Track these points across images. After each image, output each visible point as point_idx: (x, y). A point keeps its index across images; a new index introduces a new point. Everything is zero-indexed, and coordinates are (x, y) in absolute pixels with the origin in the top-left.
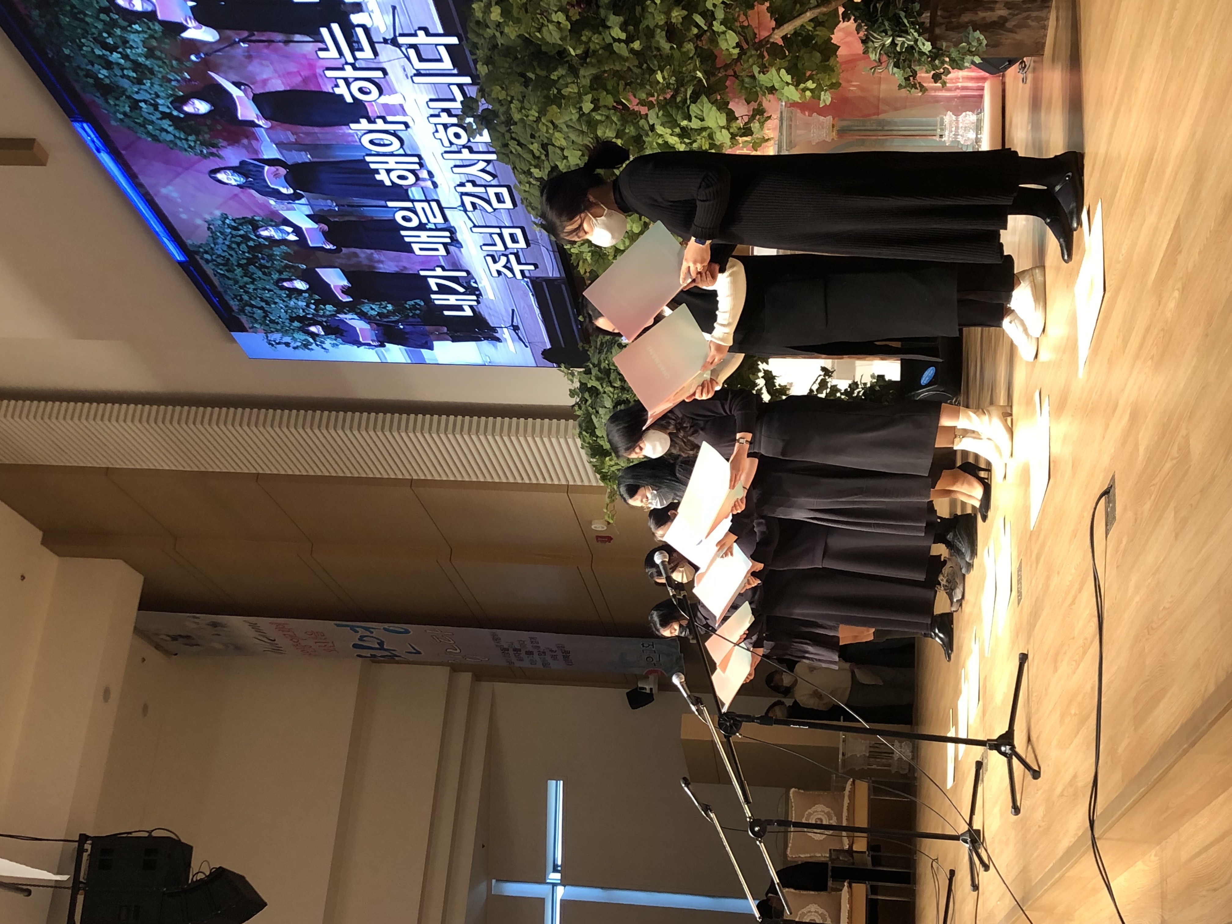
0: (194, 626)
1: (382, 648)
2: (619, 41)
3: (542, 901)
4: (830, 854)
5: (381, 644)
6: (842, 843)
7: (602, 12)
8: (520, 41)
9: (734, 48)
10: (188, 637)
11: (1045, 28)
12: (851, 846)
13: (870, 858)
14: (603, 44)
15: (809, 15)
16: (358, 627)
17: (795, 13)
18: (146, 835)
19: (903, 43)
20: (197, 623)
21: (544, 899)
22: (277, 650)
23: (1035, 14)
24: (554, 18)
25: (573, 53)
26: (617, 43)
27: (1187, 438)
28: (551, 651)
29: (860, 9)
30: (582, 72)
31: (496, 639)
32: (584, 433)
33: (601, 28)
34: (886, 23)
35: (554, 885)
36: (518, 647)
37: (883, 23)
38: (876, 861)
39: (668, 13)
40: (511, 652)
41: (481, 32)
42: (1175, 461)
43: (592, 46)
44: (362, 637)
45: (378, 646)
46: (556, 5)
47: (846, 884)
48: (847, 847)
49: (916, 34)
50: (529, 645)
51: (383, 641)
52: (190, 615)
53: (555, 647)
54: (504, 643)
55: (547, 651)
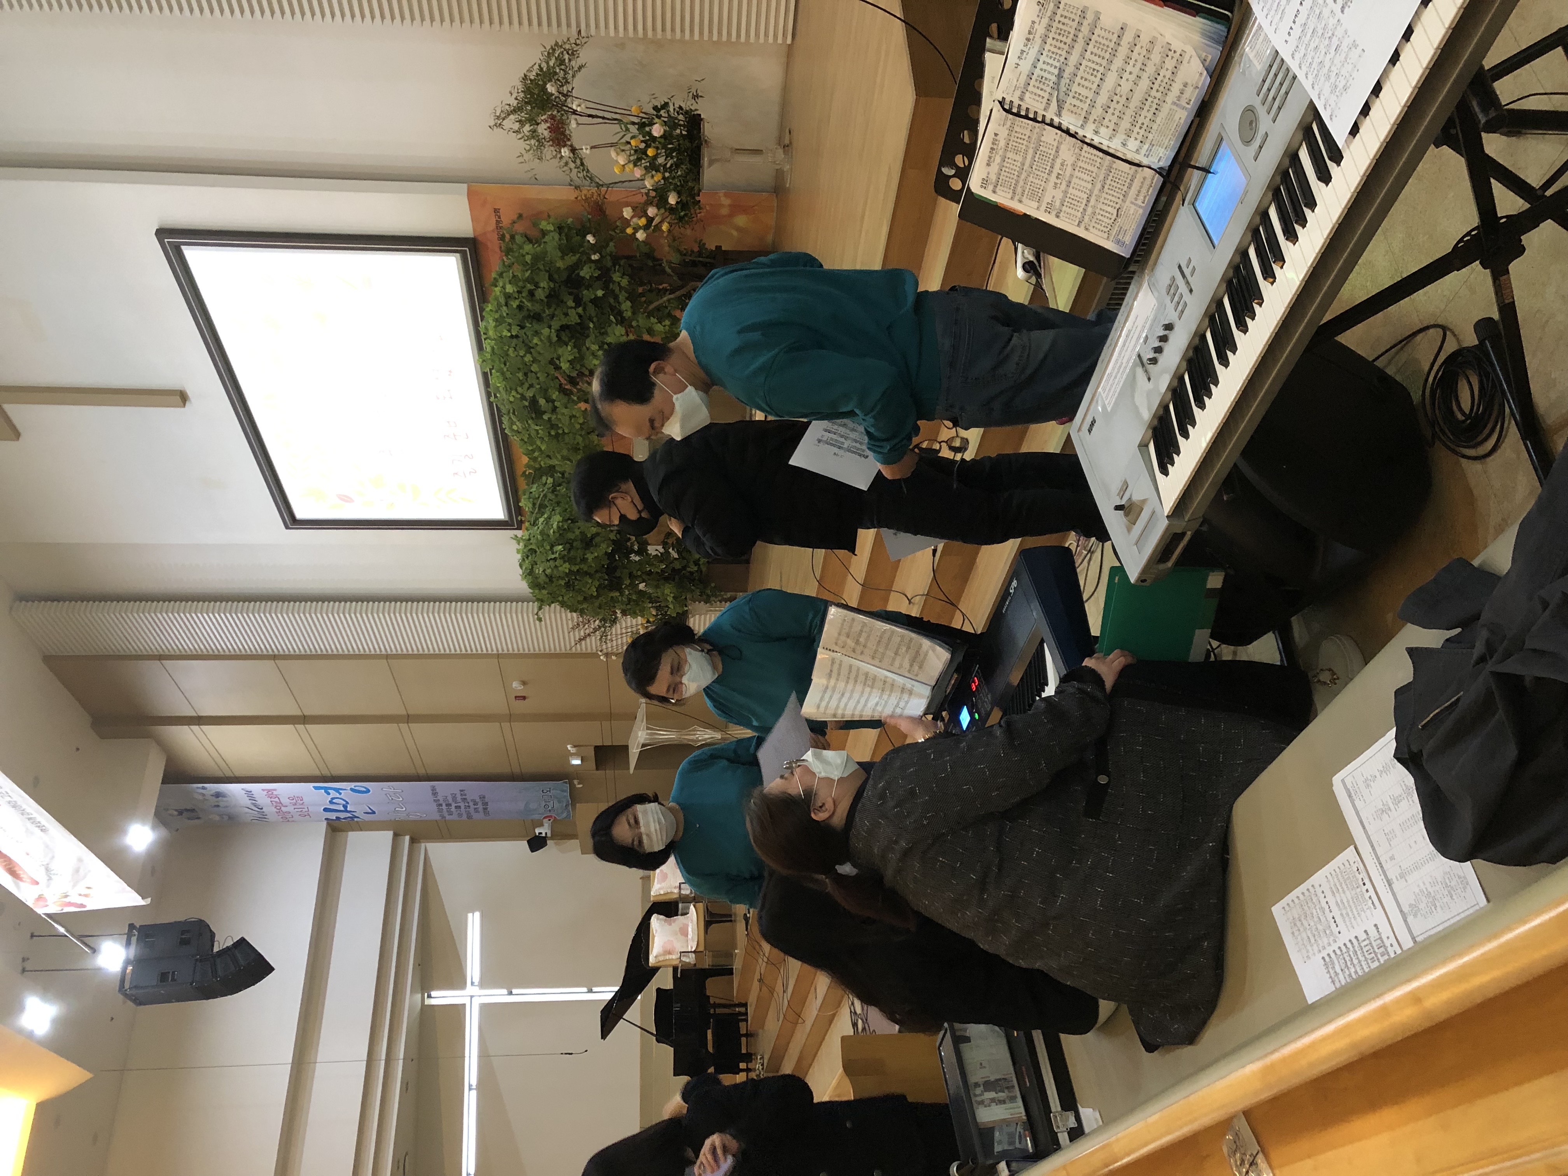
3: (463, 1007)
5: (346, 805)
16: (331, 788)
20: (204, 795)
21: (465, 1005)
22: (262, 817)
31: (435, 794)
36: (450, 799)
44: (333, 799)
45: (343, 808)
50: (459, 798)
51: (347, 803)
52: (201, 785)
53: (478, 800)
54: (440, 797)
55: (471, 804)
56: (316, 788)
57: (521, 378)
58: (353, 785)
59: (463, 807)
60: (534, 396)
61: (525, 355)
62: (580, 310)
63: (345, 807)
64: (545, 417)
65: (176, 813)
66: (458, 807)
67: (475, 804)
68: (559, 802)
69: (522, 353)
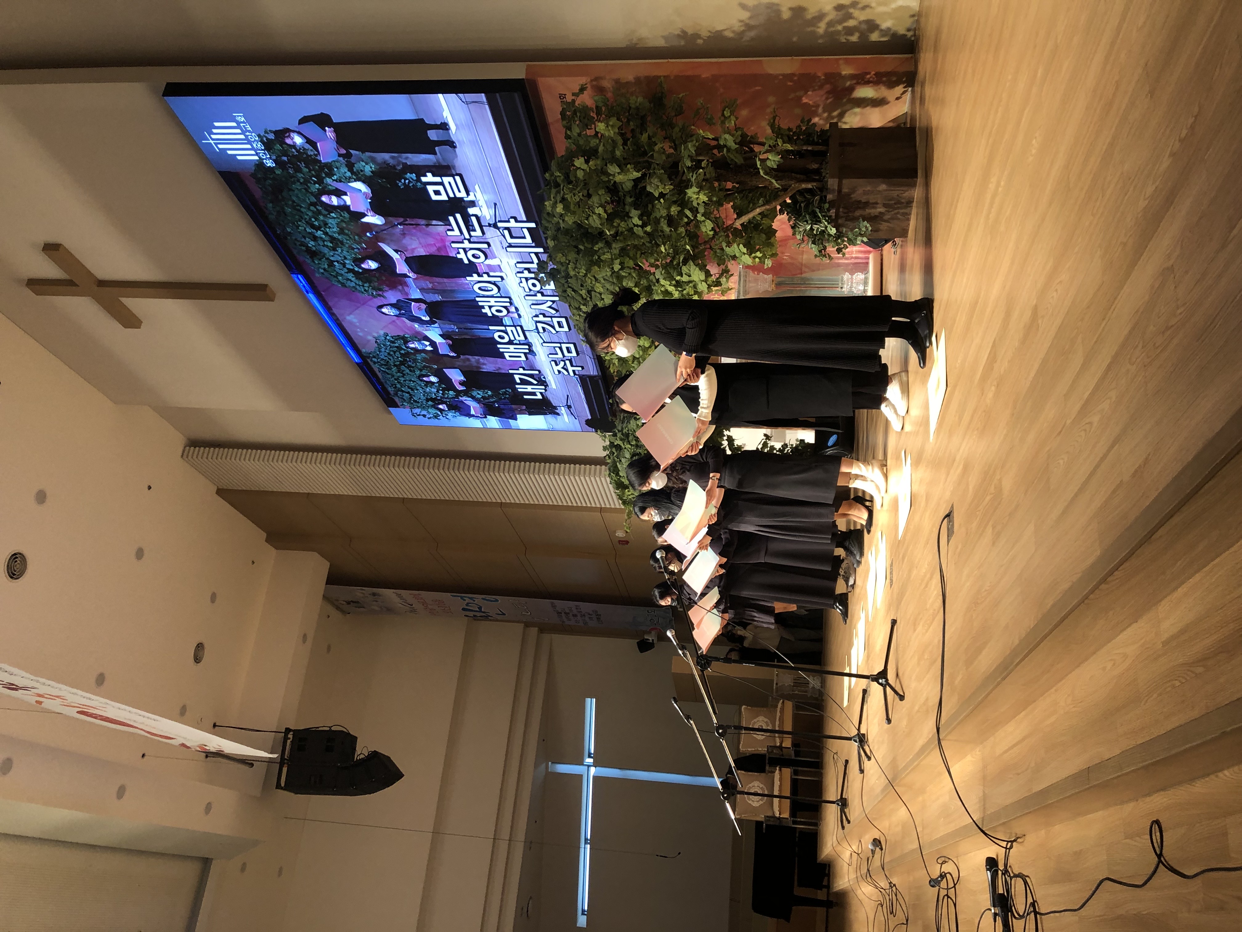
0: (362, 595)
1: (481, 611)
2: (637, 226)
3: (580, 777)
4: (768, 750)
5: (480, 608)
6: (775, 742)
7: (627, 208)
8: (574, 226)
9: (710, 231)
10: (358, 602)
11: (909, 220)
12: (781, 743)
13: (793, 752)
14: (627, 227)
15: (758, 210)
16: (466, 597)
17: (750, 210)
18: (328, 729)
19: (818, 229)
20: (363, 593)
21: (582, 775)
22: (413, 611)
23: (901, 211)
24: (597, 211)
25: (608, 233)
26: (636, 228)
27: (1000, 480)
28: (589, 614)
29: (790, 207)
30: (614, 245)
31: (554, 606)
32: (612, 474)
33: (626, 218)
34: (807, 216)
35: (589, 766)
36: (567, 611)
37: (805, 216)
38: (797, 754)
39: (668, 209)
40: (563, 615)
41: (550, 220)
42: (992, 496)
43: (620, 229)
44: (467, 604)
45: (478, 610)
46: (598, 203)
47: (777, 768)
48: (778, 744)
49: (826, 223)
50: (575, 611)
52: (359, 588)
53: (591, 611)
54: (559, 610)
55: (586, 614)
56: (453, 596)
58: (483, 596)
59: (579, 616)
65: (345, 603)
66: (574, 616)
68: (663, 619)
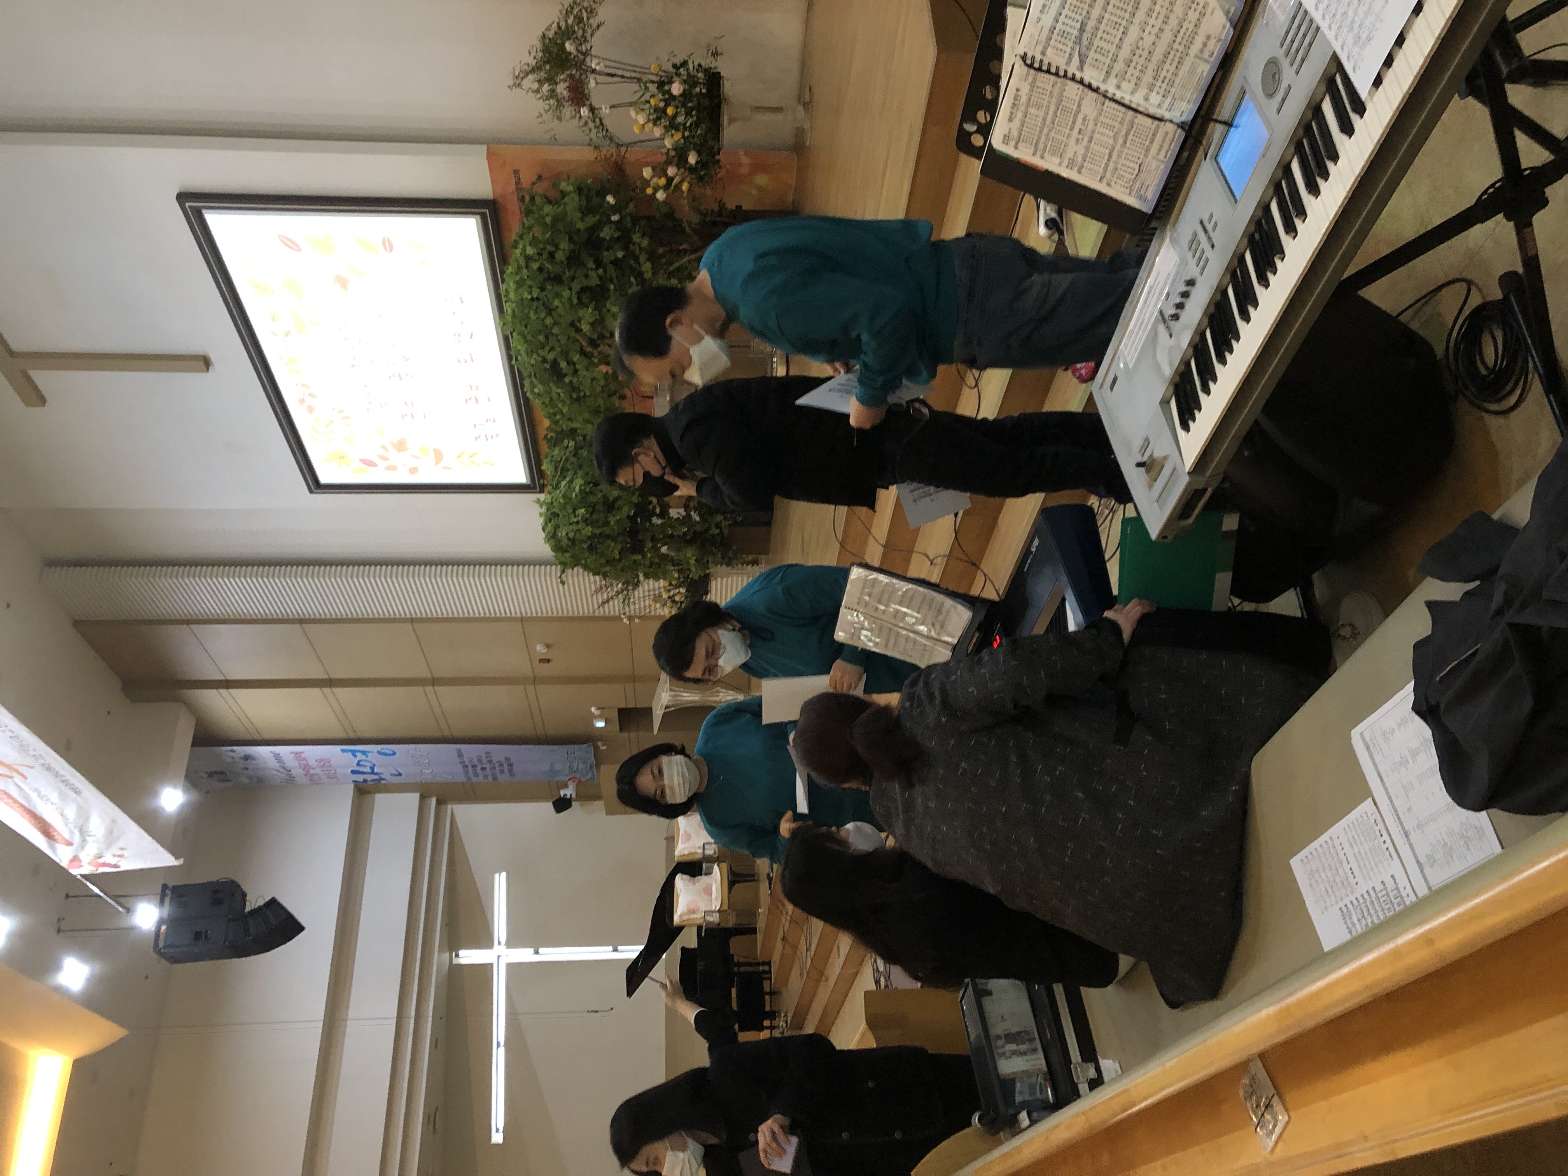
1: (373, 773)
3: (491, 964)
10: (221, 773)
16: (358, 751)
20: (233, 757)
22: (291, 779)
31: (461, 756)
36: (476, 762)
44: (359, 761)
45: (370, 770)
50: (484, 760)
51: (374, 765)
52: (229, 748)
53: (503, 760)
54: (466, 759)
55: (497, 765)
56: (343, 751)
57: (542, 341)
58: (379, 747)
59: (488, 768)
60: (555, 360)
61: (545, 318)
62: (601, 271)
63: (372, 768)
64: (567, 380)
65: (206, 776)
66: (483, 769)
67: (501, 765)
68: (584, 762)
69: (542, 316)
